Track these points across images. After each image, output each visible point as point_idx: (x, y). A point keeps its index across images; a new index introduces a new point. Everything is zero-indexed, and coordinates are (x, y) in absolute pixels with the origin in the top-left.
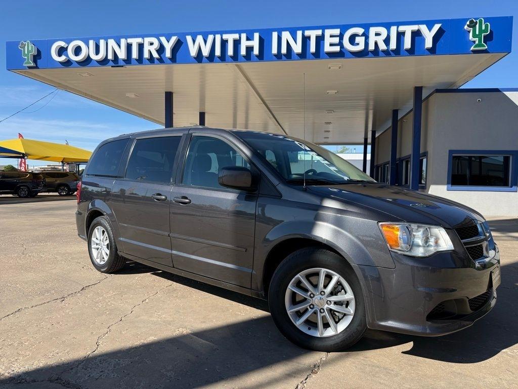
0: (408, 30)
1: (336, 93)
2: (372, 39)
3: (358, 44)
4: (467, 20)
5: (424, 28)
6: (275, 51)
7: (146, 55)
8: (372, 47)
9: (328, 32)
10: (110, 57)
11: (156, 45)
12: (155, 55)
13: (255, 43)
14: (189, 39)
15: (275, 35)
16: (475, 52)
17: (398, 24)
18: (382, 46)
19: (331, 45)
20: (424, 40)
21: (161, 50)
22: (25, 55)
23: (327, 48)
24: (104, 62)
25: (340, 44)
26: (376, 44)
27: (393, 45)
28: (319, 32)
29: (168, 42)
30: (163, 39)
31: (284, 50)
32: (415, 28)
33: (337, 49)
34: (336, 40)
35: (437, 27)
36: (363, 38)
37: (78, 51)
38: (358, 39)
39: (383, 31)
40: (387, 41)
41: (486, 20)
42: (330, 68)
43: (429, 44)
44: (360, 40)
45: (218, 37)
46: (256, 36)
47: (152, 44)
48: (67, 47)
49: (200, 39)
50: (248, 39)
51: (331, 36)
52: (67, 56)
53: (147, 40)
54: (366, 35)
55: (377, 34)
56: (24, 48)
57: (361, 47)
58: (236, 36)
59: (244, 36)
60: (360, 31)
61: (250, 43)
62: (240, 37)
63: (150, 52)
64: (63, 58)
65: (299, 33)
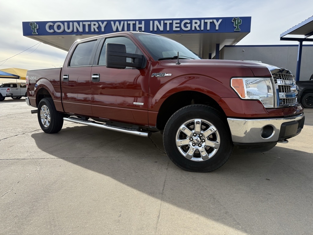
0: (209, 21)
2: (194, 25)
3: (187, 27)
5: (215, 21)
6: (151, 29)
7: (92, 30)
8: (193, 29)
9: (175, 22)
10: (75, 30)
11: (97, 25)
12: (97, 30)
13: (143, 26)
14: (112, 23)
15: (151, 22)
16: (236, 32)
17: (204, 19)
18: (198, 29)
19: (176, 27)
20: (215, 26)
21: (99, 28)
22: (33, 29)
23: (174, 29)
24: (72, 33)
25: (180, 27)
26: (195, 27)
27: (202, 28)
28: (171, 21)
29: (103, 24)
30: (100, 23)
31: (155, 29)
32: (211, 21)
33: (179, 29)
34: (178, 25)
35: (220, 21)
36: (190, 25)
37: (59, 27)
38: (187, 25)
39: (198, 22)
40: (200, 26)
41: (241, 18)
43: (217, 28)
44: (189, 25)
45: (126, 22)
46: (143, 22)
47: (95, 25)
48: (54, 25)
49: (117, 23)
50: (139, 24)
51: (176, 23)
52: (54, 29)
53: (92, 23)
54: (191, 23)
55: (196, 23)
56: (32, 25)
57: (189, 29)
59: (137, 22)
60: (189, 21)
61: (140, 26)
62: (136, 23)
63: (94, 29)
64: (52, 31)
65: (162, 22)
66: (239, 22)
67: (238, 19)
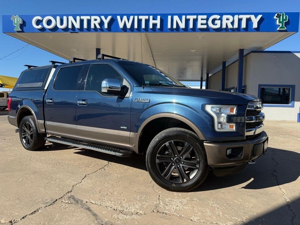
0: (244, 17)
1: (195, 51)
2: (224, 22)
3: (216, 24)
4: (276, 13)
5: (252, 17)
6: (169, 26)
7: (92, 26)
8: (224, 26)
9: (200, 17)
10: (70, 27)
11: (99, 20)
12: (98, 27)
13: (158, 22)
14: (119, 18)
15: (169, 17)
16: (280, 31)
17: (239, 14)
18: (230, 26)
19: (202, 24)
20: (253, 23)
21: (102, 23)
22: (15, 24)
23: (199, 26)
24: (66, 29)
25: (207, 24)
26: (226, 24)
27: (236, 26)
28: (195, 17)
29: (106, 19)
30: (103, 17)
31: (175, 26)
32: (248, 16)
33: (205, 27)
34: (205, 22)
35: (260, 17)
37: (49, 22)
38: (216, 22)
39: (230, 17)
40: (232, 23)
41: (286, 14)
42: (198, 37)
43: (255, 25)
44: (218, 22)
45: (136, 17)
46: (159, 17)
47: (95, 20)
48: (42, 20)
49: (125, 18)
50: (154, 19)
51: (202, 19)
52: (42, 25)
53: (93, 18)
54: (221, 19)
55: (227, 19)
56: (14, 19)
57: (218, 26)
58: (147, 17)
59: (151, 17)
60: (218, 17)
61: (155, 22)
62: (149, 18)
63: (95, 25)
64: (40, 27)
65: (184, 17)
66: (284, 18)
67: (283, 14)
